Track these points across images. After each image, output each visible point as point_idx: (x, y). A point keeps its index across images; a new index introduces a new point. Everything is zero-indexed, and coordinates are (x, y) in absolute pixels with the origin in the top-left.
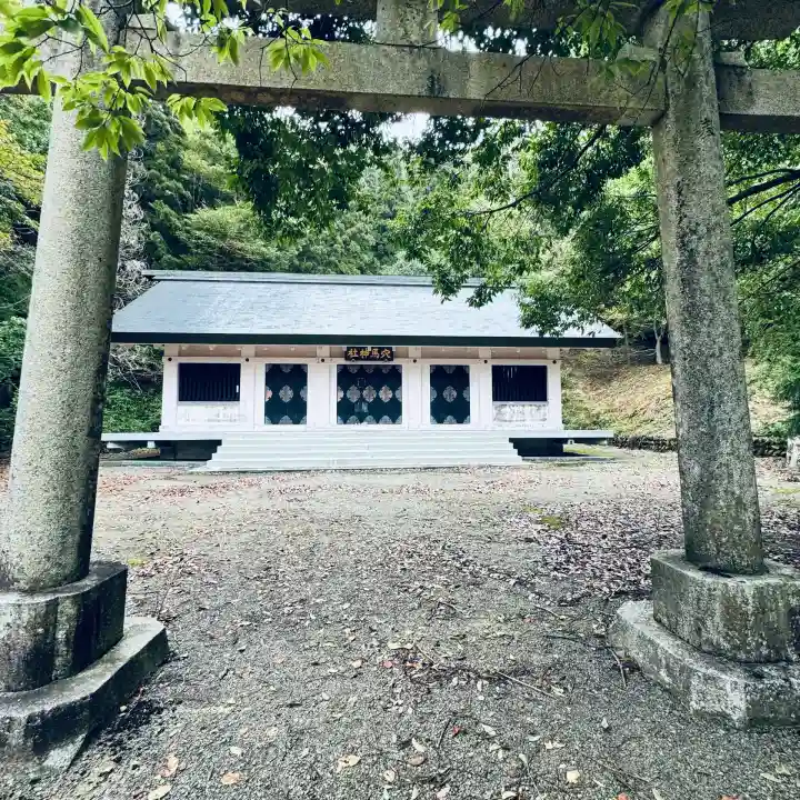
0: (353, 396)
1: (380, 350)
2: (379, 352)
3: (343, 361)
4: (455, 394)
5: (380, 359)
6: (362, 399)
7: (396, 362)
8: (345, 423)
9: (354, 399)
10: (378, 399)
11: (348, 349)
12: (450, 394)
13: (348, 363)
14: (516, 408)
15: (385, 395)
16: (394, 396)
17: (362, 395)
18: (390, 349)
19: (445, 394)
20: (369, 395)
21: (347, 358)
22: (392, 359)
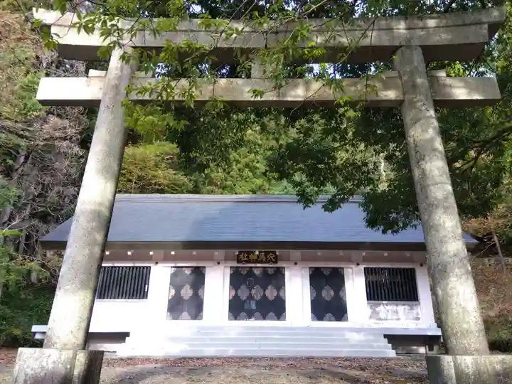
0: (243, 294)
1: (267, 253)
2: (266, 256)
3: (235, 264)
4: (332, 293)
5: (266, 262)
6: (250, 297)
7: (279, 265)
8: (236, 319)
9: (244, 297)
10: (264, 296)
11: (240, 253)
12: (328, 294)
13: (239, 265)
14: (389, 308)
15: (271, 293)
16: (278, 294)
17: (250, 294)
18: (274, 253)
19: (324, 294)
20: (257, 293)
21: (239, 261)
22: (276, 262)
